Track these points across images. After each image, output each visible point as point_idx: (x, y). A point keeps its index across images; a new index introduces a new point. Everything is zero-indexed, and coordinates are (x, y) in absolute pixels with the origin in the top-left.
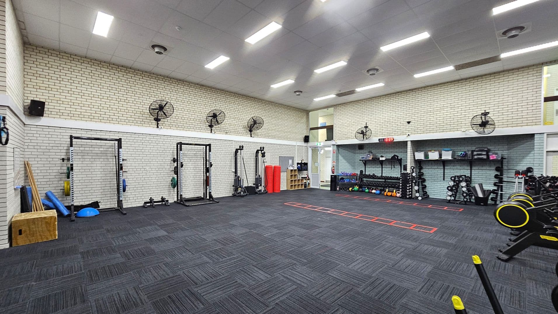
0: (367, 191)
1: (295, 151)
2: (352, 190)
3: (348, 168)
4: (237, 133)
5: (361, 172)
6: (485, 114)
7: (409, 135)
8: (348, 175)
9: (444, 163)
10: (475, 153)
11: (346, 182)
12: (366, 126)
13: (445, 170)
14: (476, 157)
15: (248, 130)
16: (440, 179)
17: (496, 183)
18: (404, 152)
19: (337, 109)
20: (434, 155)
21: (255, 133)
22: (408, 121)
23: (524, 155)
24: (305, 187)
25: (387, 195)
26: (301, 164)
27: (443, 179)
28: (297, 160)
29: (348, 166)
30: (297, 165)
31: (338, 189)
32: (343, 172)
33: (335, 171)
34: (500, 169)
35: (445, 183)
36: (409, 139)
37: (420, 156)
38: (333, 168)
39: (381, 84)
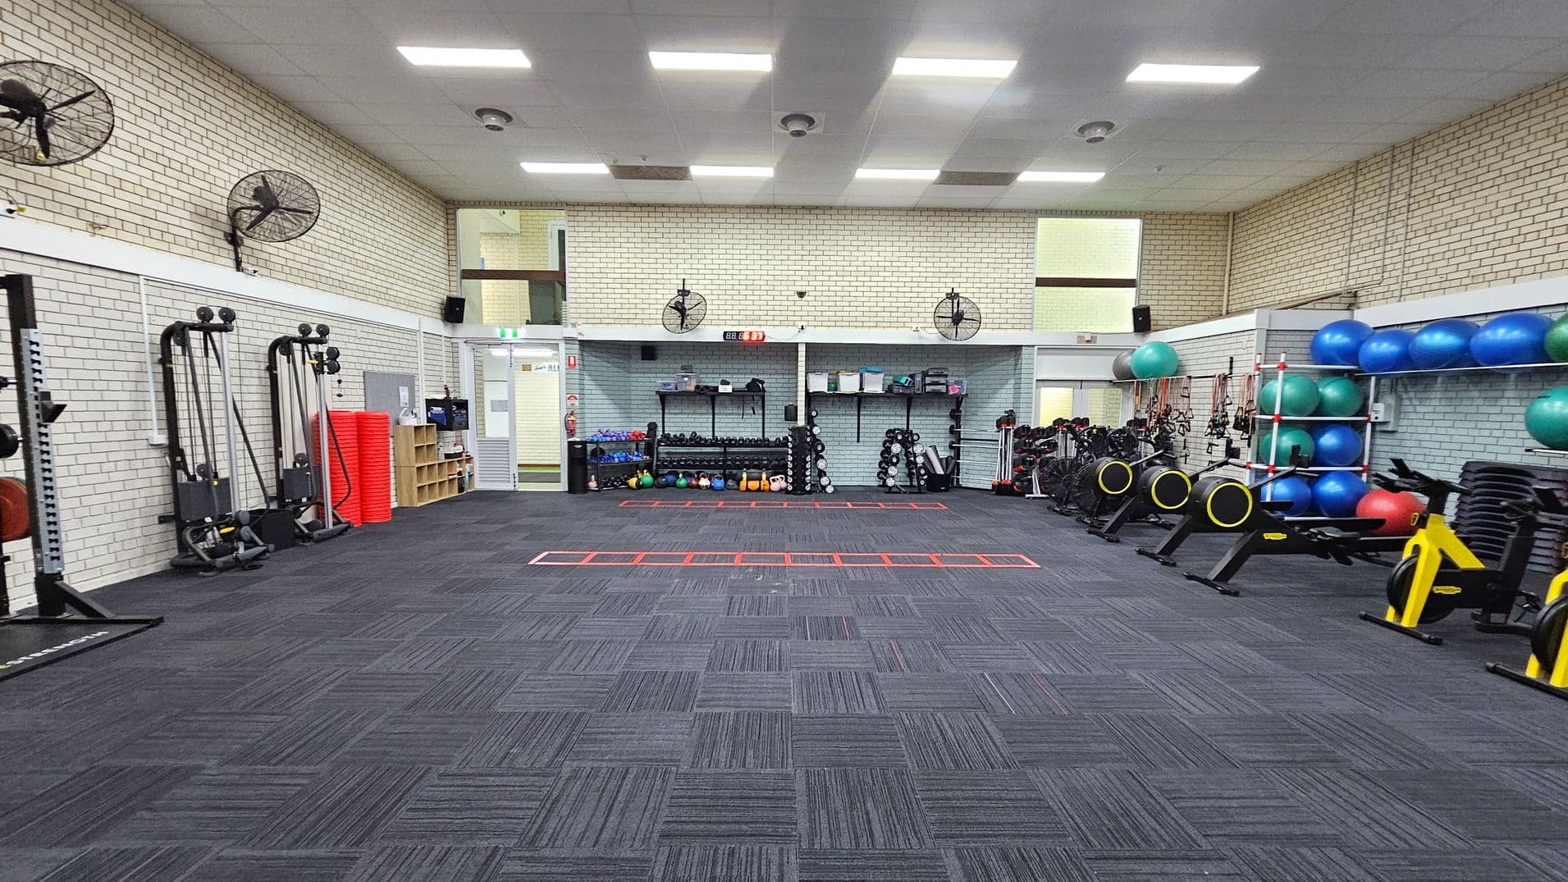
0: (682, 482)
1: (414, 354)
2: (638, 484)
3: (612, 416)
4: (163, 238)
5: (652, 427)
6: (953, 296)
7: (802, 328)
8: (623, 438)
9: (860, 400)
10: (928, 380)
11: (616, 460)
12: (684, 290)
13: (861, 418)
14: (929, 389)
15: (221, 235)
16: (850, 439)
17: (953, 443)
18: (782, 372)
19: (577, 219)
20: (849, 384)
21: (257, 253)
22: (799, 289)
23: (996, 386)
24: (461, 489)
25: (748, 490)
26: (445, 403)
27: (856, 439)
28: (429, 390)
29: (612, 411)
30: (428, 410)
31: (593, 485)
32: (604, 430)
33: (578, 426)
34: (955, 416)
35: (860, 448)
36: (804, 338)
37: (820, 384)
38: (572, 418)
39: (767, 172)
